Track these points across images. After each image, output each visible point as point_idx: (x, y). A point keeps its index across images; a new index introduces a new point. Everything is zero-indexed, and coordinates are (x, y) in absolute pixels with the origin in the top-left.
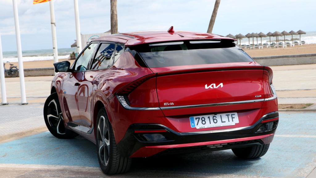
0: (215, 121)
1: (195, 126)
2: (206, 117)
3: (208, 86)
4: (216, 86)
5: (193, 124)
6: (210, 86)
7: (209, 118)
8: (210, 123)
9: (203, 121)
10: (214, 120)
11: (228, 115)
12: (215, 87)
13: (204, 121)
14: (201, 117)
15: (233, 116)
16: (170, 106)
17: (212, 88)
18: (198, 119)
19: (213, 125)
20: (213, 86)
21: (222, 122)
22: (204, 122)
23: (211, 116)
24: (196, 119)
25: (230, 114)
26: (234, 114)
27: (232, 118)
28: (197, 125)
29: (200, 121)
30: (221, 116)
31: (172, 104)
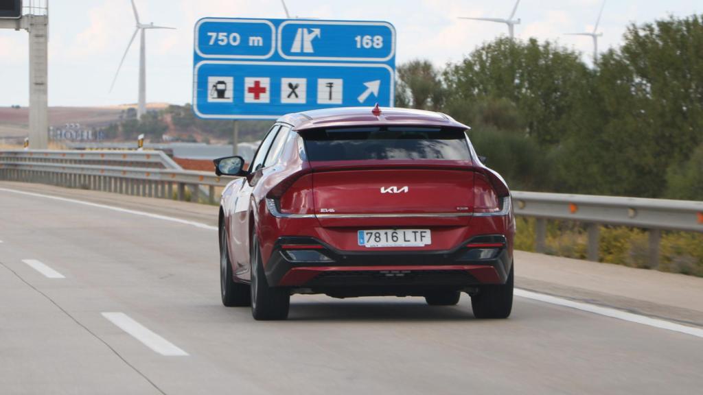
0: (395, 239)
1: (364, 243)
2: (382, 232)
3: (385, 189)
4: (398, 190)
5: (362, 241)
6: (389, 190)
7: (386, 233)
8: (387, 241)
9: (376, 237)
10: (393, 237)
11: (415, 232)
12: (395, 191)
13: (379, 237)
14: (374, 232)
15: (423, 234)
16: (329, 213)
17: (391, 192)
18: (369, 235)
19: (391, 244)
20: (392, 190)
21: (405, 241)
22: (378, 239)
23: (390, 232)
24: (367, 234)
25: (419, 231)
26: (425, 232)
27: (422, 236)
28: (368, 241)
29: (373, 237)
30: (404, 233)
31: (332, 210)
